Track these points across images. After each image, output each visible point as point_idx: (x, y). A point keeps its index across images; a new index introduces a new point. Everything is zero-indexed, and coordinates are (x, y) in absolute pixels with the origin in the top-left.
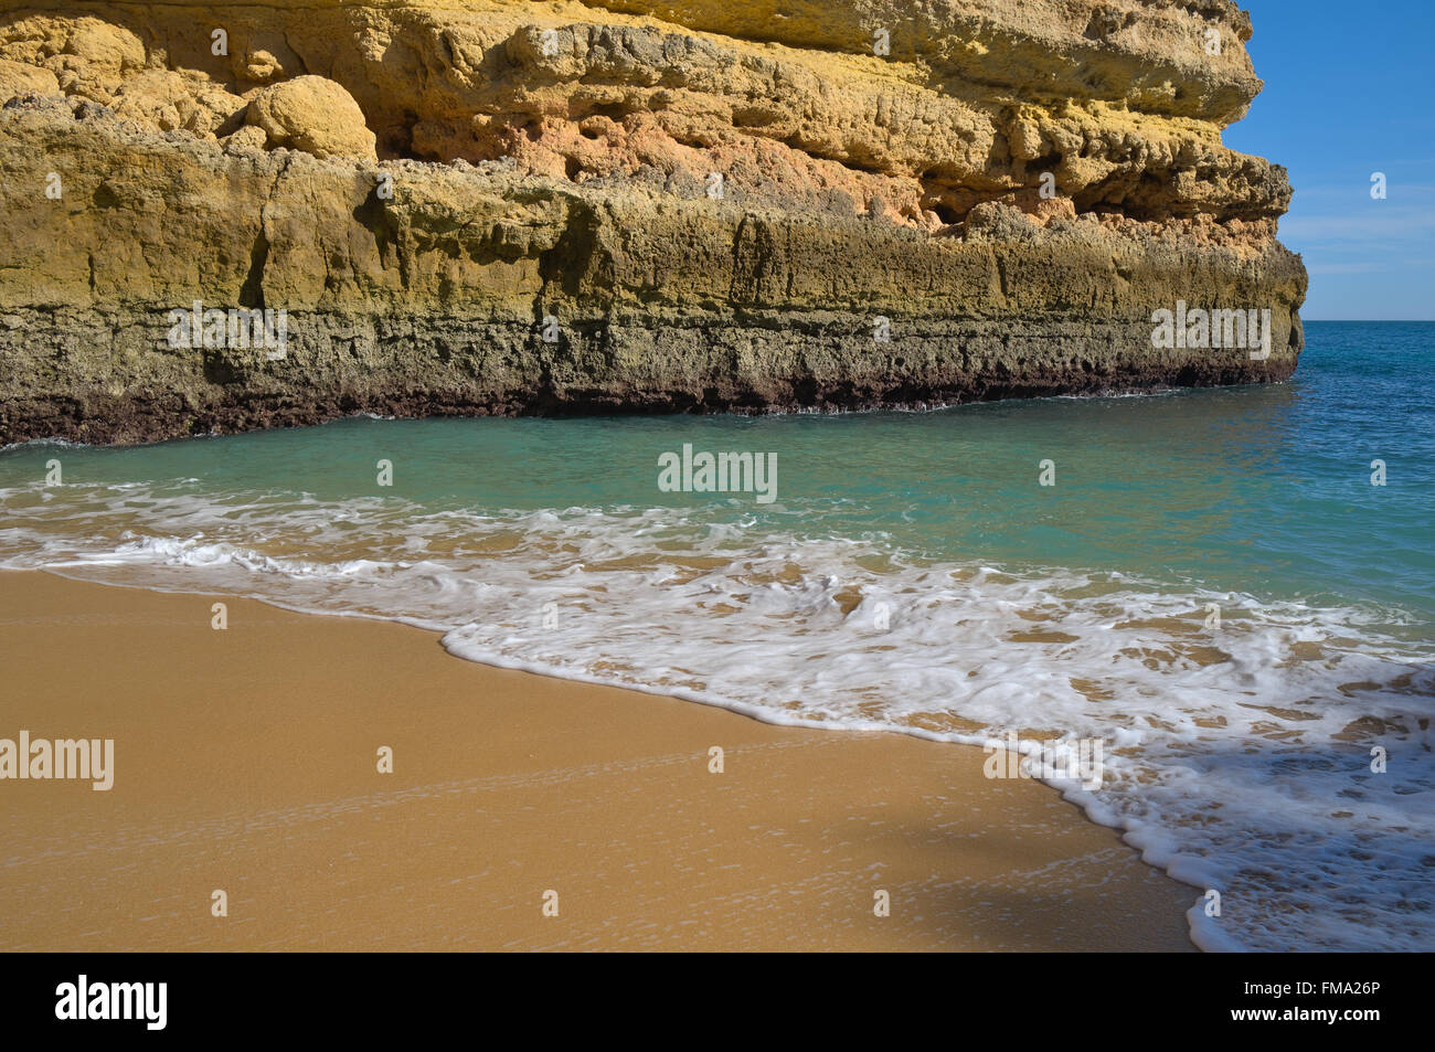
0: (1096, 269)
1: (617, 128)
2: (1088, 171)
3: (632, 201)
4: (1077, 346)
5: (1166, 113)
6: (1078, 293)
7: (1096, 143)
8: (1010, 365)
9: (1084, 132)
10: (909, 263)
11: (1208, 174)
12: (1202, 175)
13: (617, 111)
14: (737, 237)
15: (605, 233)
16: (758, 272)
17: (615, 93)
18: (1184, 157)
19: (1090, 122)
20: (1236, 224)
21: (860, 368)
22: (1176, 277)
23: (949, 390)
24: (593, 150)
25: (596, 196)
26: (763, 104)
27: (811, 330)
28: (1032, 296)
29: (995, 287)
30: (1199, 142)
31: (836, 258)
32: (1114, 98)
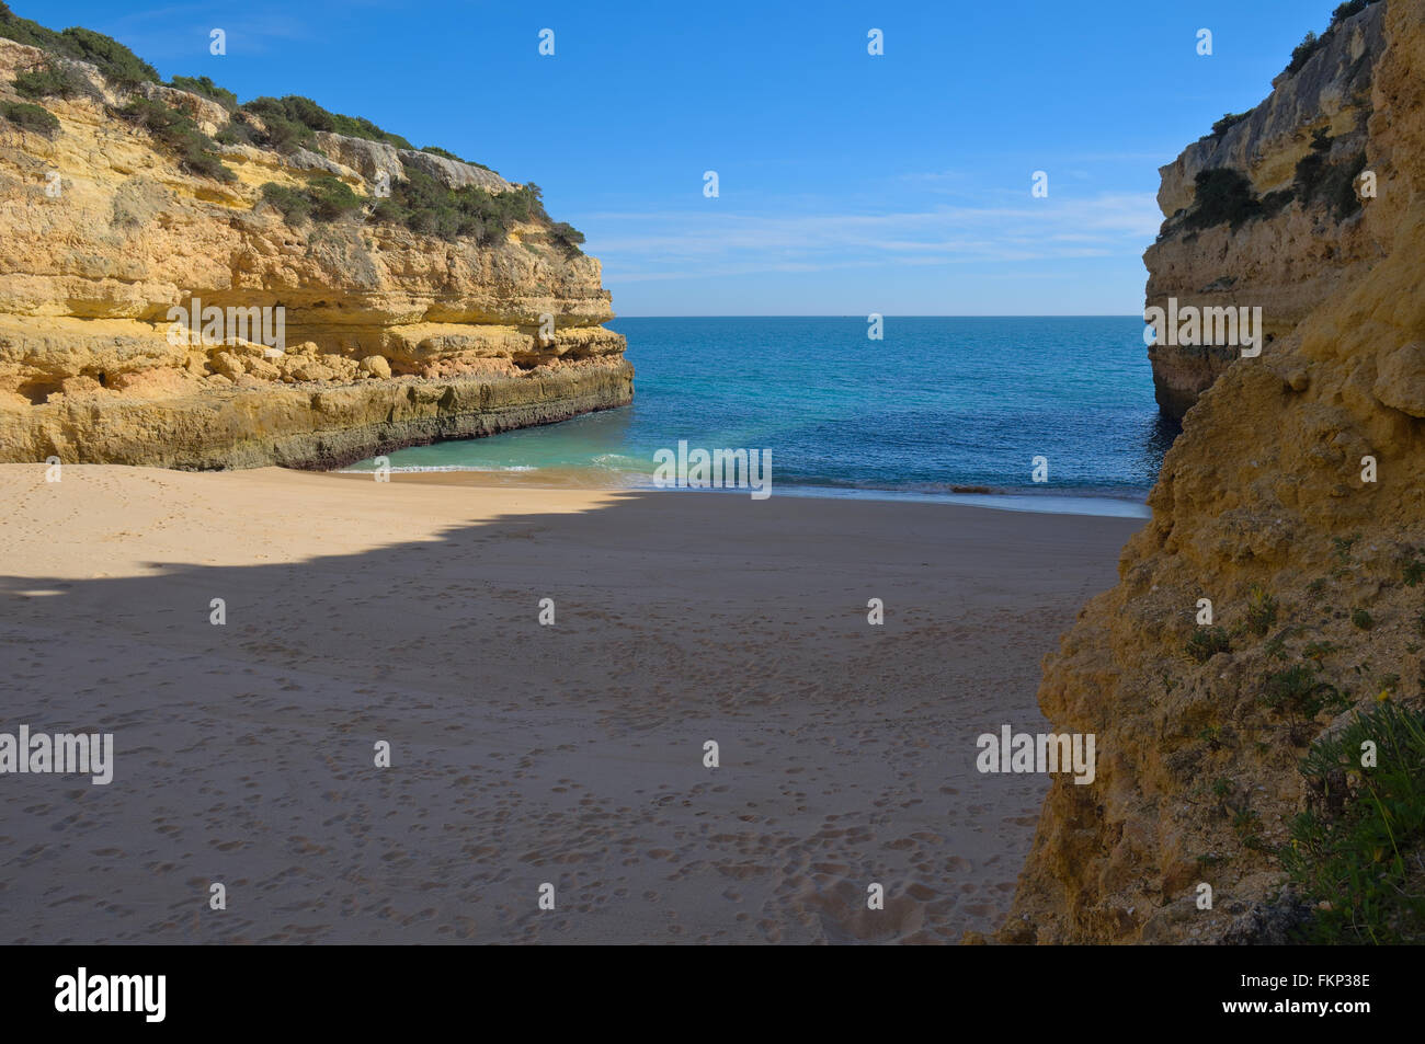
0: (568, 383)
1: (449, 362)
2: (563, 349)
3: (458, 384)
4: (564, 407)
5: (585, 326)
6: (564, 392)
7: (565, 341)
8: (547, 416)
9: (562, 338)
10: (520, 390)
11: (599, 343)
12: (597, 343)
13: (449, 358)
14: (482, 389)
15: (455, 394)
16: (488, 399)
17: (450, 354)
18: (592, 340)
19: (563, 335)
20: (609, 357)
21: (511, 422)
22: (591, 379)
23: (533, 425)
24: (445, 369)
25: (452, 384)
26: (482, 349)
27: (498, 413)
28: (551, 394)
29: (541, 393)
30: (596, 334)
31: (504, 393)
32: (570, 326)
